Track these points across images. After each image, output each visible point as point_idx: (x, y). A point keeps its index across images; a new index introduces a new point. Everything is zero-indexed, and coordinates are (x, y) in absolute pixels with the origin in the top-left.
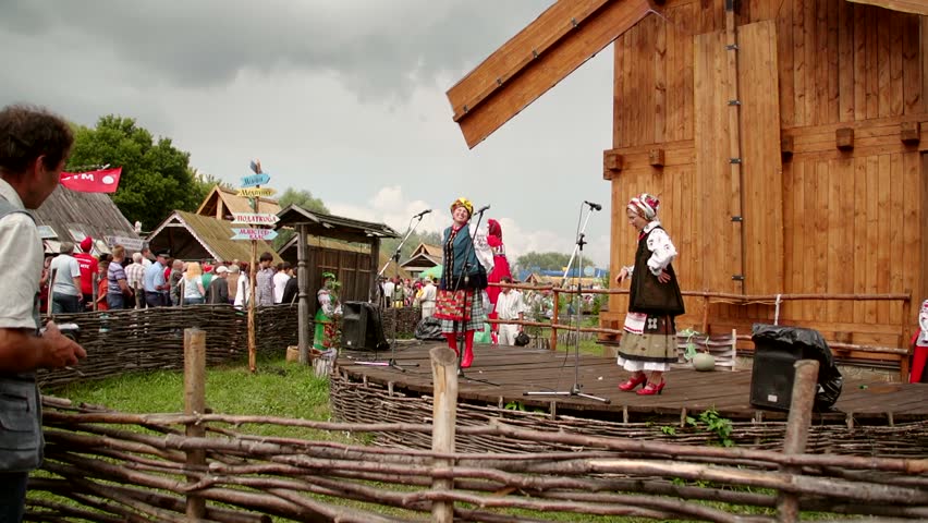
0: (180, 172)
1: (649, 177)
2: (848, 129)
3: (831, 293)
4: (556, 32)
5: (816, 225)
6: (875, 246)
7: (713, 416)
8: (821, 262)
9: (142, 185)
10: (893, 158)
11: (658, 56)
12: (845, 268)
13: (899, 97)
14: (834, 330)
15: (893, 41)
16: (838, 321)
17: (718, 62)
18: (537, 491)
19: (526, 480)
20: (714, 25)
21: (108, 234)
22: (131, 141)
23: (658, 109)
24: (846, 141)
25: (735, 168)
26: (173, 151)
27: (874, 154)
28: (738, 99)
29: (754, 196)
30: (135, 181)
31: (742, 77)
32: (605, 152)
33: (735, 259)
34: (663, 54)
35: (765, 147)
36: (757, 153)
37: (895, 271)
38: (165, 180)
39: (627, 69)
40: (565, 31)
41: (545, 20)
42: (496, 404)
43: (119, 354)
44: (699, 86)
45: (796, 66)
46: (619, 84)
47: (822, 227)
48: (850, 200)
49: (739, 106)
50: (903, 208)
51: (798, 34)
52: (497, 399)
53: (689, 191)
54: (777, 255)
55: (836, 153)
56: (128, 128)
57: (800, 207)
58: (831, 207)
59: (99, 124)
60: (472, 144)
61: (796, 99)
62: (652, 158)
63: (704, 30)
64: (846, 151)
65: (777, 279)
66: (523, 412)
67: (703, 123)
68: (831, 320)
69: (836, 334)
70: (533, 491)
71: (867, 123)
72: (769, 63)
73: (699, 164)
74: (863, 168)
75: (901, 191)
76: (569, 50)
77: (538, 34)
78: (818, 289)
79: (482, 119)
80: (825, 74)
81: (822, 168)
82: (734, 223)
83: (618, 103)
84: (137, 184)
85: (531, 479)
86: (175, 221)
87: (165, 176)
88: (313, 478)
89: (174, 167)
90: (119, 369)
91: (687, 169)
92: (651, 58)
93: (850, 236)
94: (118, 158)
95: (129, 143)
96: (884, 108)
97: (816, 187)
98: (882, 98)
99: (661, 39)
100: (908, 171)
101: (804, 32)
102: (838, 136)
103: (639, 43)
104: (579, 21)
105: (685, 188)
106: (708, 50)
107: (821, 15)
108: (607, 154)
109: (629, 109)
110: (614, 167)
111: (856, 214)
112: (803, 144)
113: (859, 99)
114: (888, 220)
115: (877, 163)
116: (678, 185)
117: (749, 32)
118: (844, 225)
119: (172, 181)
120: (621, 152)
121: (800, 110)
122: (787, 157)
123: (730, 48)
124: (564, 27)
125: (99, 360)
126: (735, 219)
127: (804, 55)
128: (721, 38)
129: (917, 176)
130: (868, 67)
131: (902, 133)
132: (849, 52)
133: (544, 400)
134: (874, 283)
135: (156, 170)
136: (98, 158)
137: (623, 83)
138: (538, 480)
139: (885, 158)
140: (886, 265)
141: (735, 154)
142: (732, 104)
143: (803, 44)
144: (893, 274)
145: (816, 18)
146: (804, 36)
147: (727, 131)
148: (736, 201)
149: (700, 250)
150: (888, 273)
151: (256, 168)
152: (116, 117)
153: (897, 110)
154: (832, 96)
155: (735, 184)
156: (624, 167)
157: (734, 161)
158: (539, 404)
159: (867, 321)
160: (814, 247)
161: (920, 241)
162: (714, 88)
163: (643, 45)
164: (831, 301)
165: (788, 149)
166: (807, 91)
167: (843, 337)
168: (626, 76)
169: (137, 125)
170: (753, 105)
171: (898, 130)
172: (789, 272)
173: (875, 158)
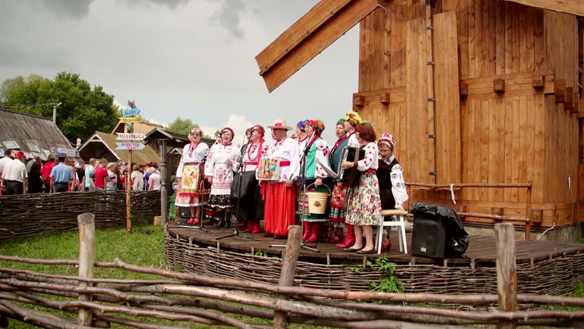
0: (108, 107)
1: (380, 110)
2: (500, 80)
3: (490, 184)
4: (322, 18)
5: (481, 140)
6: (517, 153)
7: (383, 261)
8: (485, 164)
9: (83, 115)
10: (529, 98)
11: (386, 34)
12: (499, 168)
13: (532, 60)
14: (492, 206)
15: (528, 25)
16: (494, 201)
17: (421, 38)
18: (136, 303)
19: (129, 296)
20: (420, 14)
21: (53, 146)
22: (77, 88)
23: (386, 67)
24: (499, 87)
25: (431, 104)
26: (103, 95)
27: (517, 95)
28: (433, 60)
29: (442, 121)
30: (79, 113)
31: (435, 47)
32: (354, 94)
33: (430, 162)
34: (389, 33)
35: (449, 90)
36: (445, 94)
37: (530, 169)
38: (98, 112)
39: (367, 42)
40: (327, 19)
41: (315, 11)
42: (250, 252)
43: (42, 221)
44: (409, 52)
45: (470, 40)
46: (363, 51)
47: (485, 141)
48: (502, 125)
49: (433, 66)
50: (534, 130)
51: (471, 19)
52: (251, 249)
53: (404, 119)
54: (457, 159)
55: (494, 95)
56: (75, 80)
57: (472, 129)
58: (491, 128)
59: (57, 77)
60: (271, 90)
61: (470, 61)
62: (381, 98)
63: (414, 17)
64: (500, 93)
65: (458, 174)
66: (266, 257)
67: (411, 76)
68: (491, 200)
69: (493, 209)
70: (133, 303)
71: (513, 75)
72: (452, 38)
73: (408, 102)
74: (510, 104)
75: (533, 119)
76: (329, 30)
77: (310, 20)
78: (483, 180)
79: (277, 74)
80: (488, 45)
81: (485, 104)
82: (430, 139)
83: (362, 64)
84: (81, 115)
85: (132, 296)
86: (96, 138)
87: (98, 110)
88: (19, 292)
89: (104, 105)
90: (42, 230)
91: (403, 105)
92: (382, 35)
93: (502, 148)
94: (68, 99)
95: (75, 89)
96: (523, 67)
97: (482, 116)
98: (522, 60)
99: (388, 23)
100: (537, 106)
101: (475, 18)
102: (494, 84)
103: (374, 26)
104: (335, 12)
105: (402, 117)
106: (415, 30)
107: (485, 8)
108: (355, 96)
109: (369, 66)
110: (359, 104)
111: (506, 133)
112: (474, 89)
113: (508, 61)
114: (526, 137)
115: (519, 101)
116: (398, 115)
117: (440, 18)
118: (498, 140)
119: (102, 113)
120: (364, 95)
121: (472, 67)
122: (463, 98)
123: (428, 29)
124: (326, 16)
125: (27, 224)
126: (430, 137)
127: (475, 32)
128: (423, 23)
129: (543, 109)
130: (513, 41)
131: (534, 82)
132: (502, 31)
133: (279, 250)
134: (517, 176)
135: (92, 107)
136: (56, 98)
137: (365, 50)
138: (137, 297)
139: (523, 98)
140: (524, 165)
141: (431, 96)
142: (429, 64)
143: (474, 26)
144: (528, 172)
145: (482, 10)
146: (475, 21)
147: (426, 81)
148: (431, 125)
149: (409, 156)
150: (525, 171)
151: (132, 105)
152: (67, 73)
153: (531, 68)
154: (491, 59)
155: (431, 114)
156: (365, 104)
157: (430, 100)
158: (275, 253)
159: (512, 200)
160: (480, 154)
161: (545, 150)
162: (418, 54)
163: (377, 28)
164: (490, 189)
165: (464, 92)
166: (476, 56)
167: (497, 211)
168: (367, 47)
169: (81, 78)
170: (442, 64)
171: (531, 80)
172: (465, 169)
173: (517, 98)
